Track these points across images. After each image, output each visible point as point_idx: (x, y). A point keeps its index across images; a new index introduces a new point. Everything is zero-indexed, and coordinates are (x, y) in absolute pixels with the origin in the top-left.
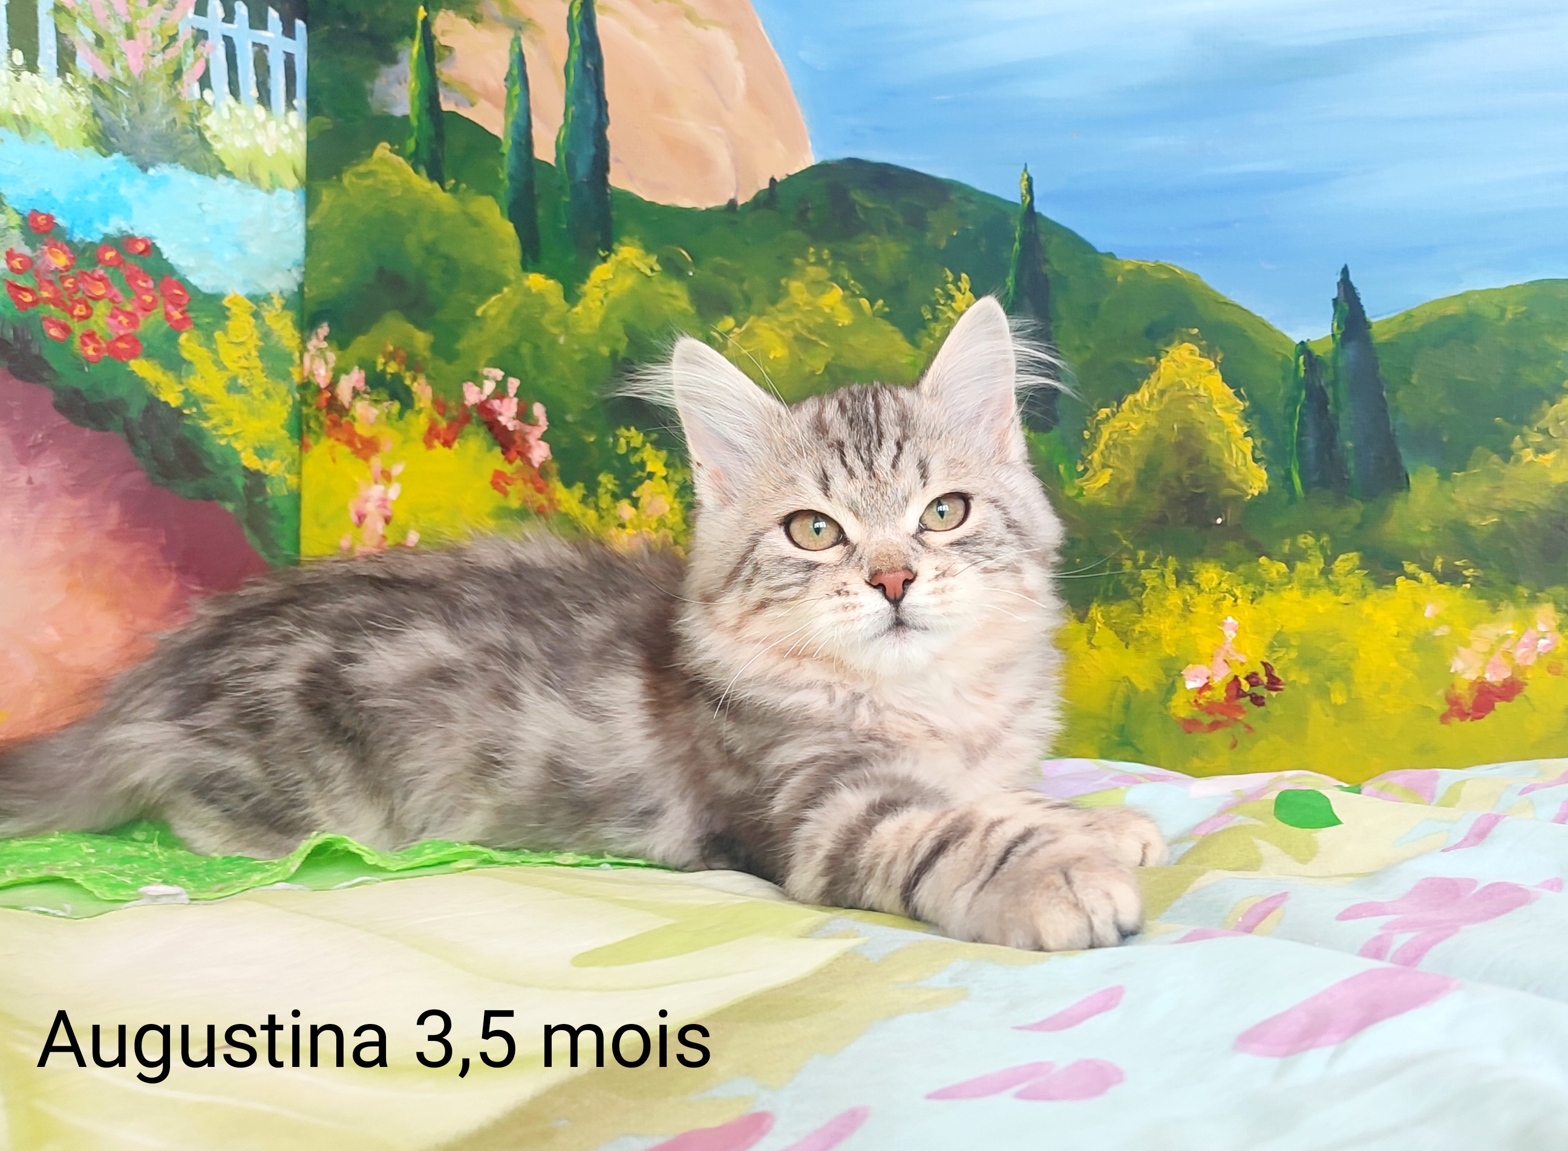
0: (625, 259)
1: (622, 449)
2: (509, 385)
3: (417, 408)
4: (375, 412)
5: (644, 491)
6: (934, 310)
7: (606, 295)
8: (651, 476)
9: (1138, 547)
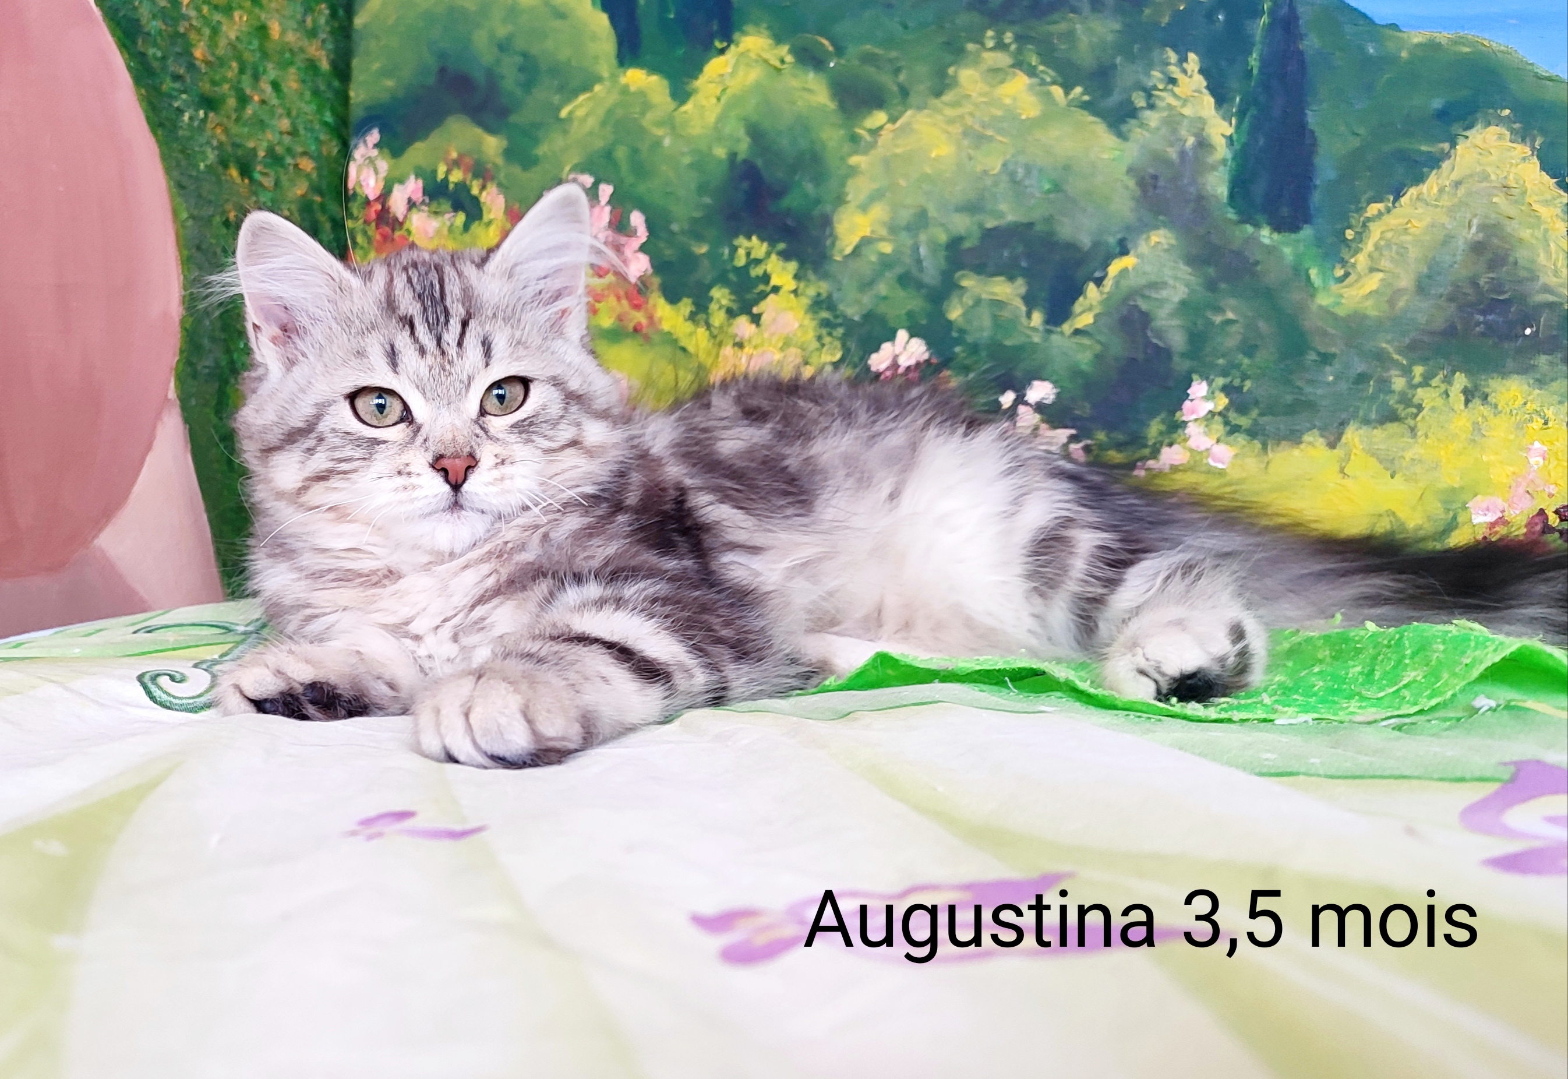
0: (748, 51)
1: (741, 261)
2: (600, 193)
3: (486, 217)
4: (435, 224)
5: (768, 307)
6: (1149, 96)
7: (724, 90)
8: (776, 289)
9: (1413, 363)
